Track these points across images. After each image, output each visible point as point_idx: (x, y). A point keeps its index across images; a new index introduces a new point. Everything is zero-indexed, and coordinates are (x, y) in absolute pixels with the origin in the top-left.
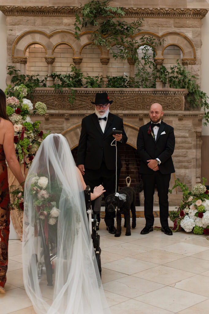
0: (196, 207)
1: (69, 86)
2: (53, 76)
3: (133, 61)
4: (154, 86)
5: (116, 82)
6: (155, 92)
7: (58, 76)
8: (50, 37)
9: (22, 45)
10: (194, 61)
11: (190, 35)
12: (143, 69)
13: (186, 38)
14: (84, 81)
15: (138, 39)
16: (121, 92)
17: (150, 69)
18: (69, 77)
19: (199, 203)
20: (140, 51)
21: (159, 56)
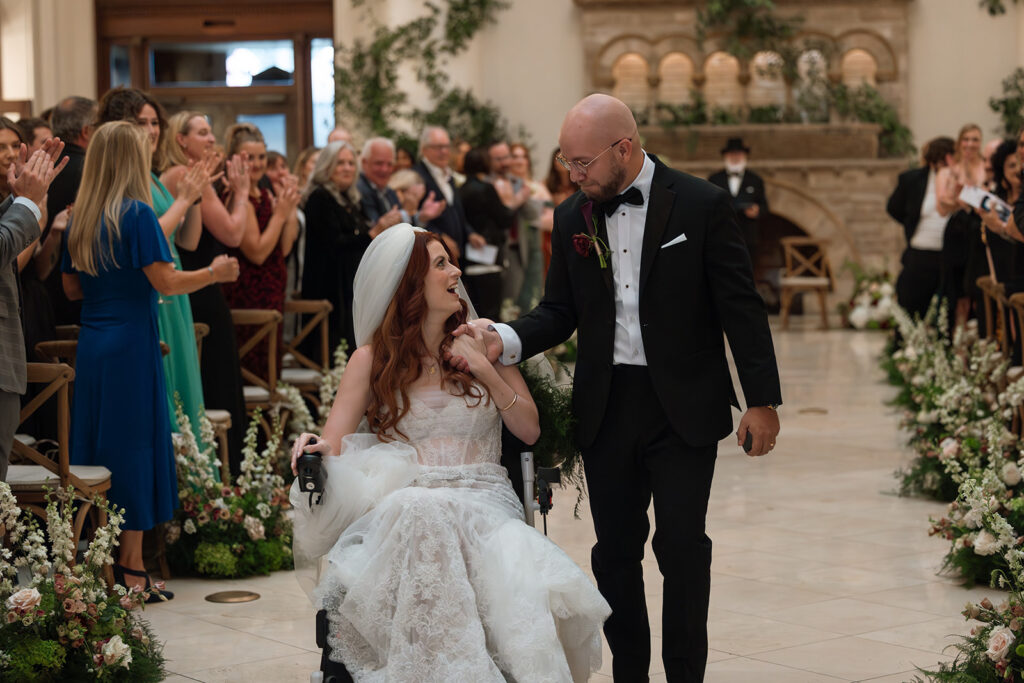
0: (871, 294)
1: (686, 123)
2: (660, 107)
3: (791, 78)
4: (826, 120)
5: (762, 115)
6: (827, 131)
7: (669, 108)
8: (654, 43)
9: (608, 59)
10: (894, 76)
11: (887, 33)
12: (809, 91)
13: (881, 39)
14: (710, 114)
15: (799, 44)
16: (772, 132)
17: (819, 91)
18: (685, 108)
19: (874, 287)
20: (803, 66)
21: (835, 70)
